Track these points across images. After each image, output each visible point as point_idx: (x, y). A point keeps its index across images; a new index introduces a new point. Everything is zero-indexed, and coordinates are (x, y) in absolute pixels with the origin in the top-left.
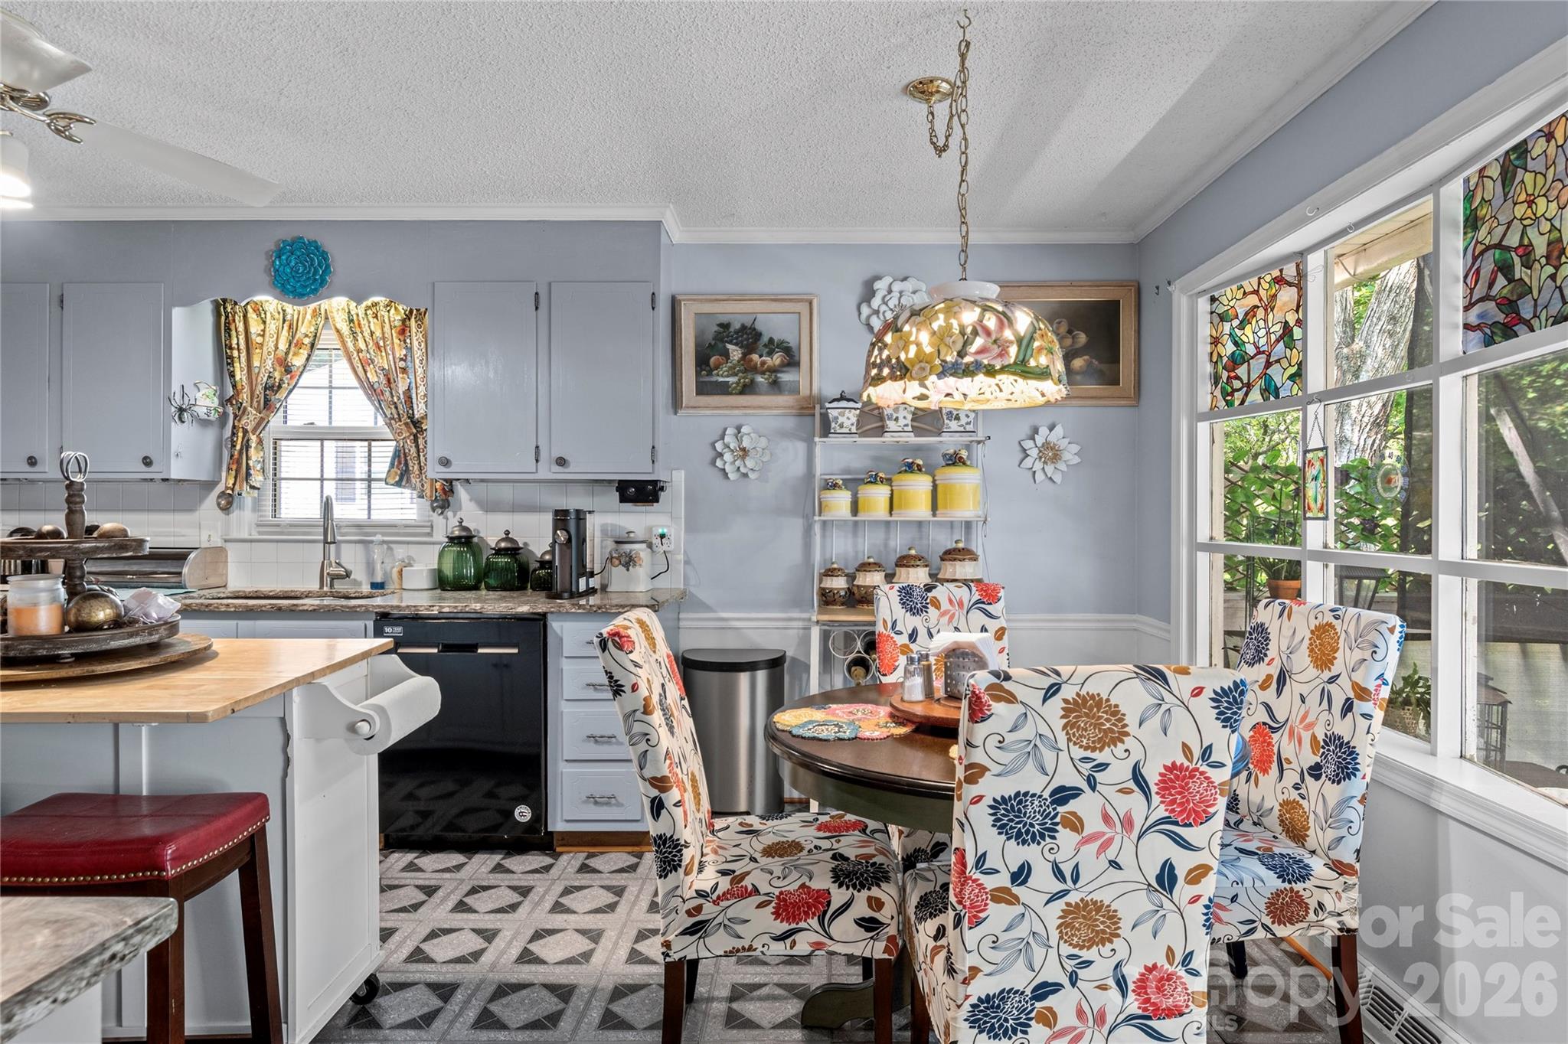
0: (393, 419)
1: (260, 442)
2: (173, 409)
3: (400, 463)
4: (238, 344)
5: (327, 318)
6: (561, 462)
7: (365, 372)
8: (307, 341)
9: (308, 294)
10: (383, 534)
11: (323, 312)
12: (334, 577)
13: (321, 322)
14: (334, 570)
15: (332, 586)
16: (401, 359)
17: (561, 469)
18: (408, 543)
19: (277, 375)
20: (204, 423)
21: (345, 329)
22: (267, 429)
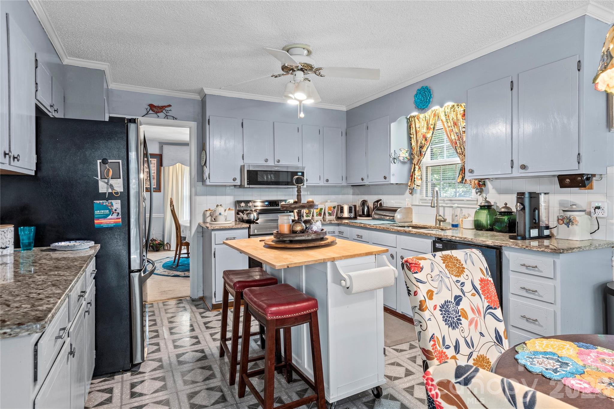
0: (460, 154)
1: (420, 168)
2: (391, 159)
3: (462, 173)
4: (413, 132)
5: (438, 117)
6: (523, 167)
7: (451, 135)
8: (432, 127)
9: (425, 108)
10: (458, 204)
11: (437, 114)
12: (440, 221)
13: (437, 118)
14: (440, 218)
15: (440, 224)
16: (464, 127)
17: (523, 171)
18: (468, 208)
19: (423, 142)
20: (404, 163)
21: (444, 120)
22: (421, 163)
